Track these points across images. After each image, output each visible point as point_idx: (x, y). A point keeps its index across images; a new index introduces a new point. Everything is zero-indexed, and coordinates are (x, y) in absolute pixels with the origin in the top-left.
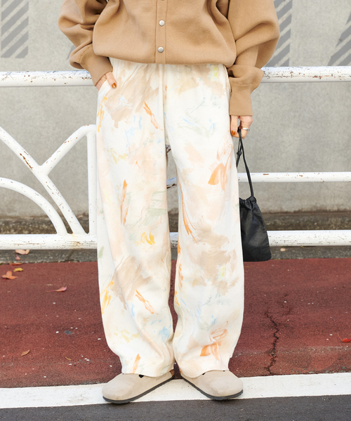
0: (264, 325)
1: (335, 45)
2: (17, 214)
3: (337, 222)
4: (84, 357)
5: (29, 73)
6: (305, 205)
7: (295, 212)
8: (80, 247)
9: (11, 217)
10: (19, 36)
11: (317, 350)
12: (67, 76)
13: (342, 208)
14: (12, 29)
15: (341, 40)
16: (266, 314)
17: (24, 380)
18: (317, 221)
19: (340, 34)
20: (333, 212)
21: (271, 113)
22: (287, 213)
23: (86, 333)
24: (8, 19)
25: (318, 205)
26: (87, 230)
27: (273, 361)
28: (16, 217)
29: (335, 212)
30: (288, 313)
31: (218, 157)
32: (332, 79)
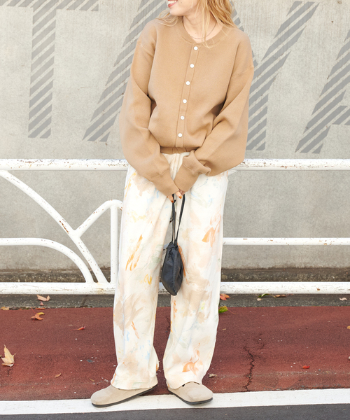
0: (243, 356)
1: (302, 132)
2: (38, 268)
3: (304, 277)
4: (104, 379)
5: (68, 161)
6: (278, 263)
7: (269, 269)
8: (104, 293)
9: (32, 270)
10: (44, 120)
11: (283, 374)
12: (97, 163)
13: (308, 266)
14: (37, 115)
15: (307, 128)
16: (245, 348)
17: (59, 395)
18: (288, 276)
19: (306, 123)
20: (301, 269)
21: (251, 186)
22: (263, 269)
23: (104, 362)
24: (35, 106)
25: (289, 263)
26: (109, 280)
27: (250, 381)
28: (37, 270)
29: (302, 269)
30: (262, 348)
31: (211, 223)
32: (295, 168)
